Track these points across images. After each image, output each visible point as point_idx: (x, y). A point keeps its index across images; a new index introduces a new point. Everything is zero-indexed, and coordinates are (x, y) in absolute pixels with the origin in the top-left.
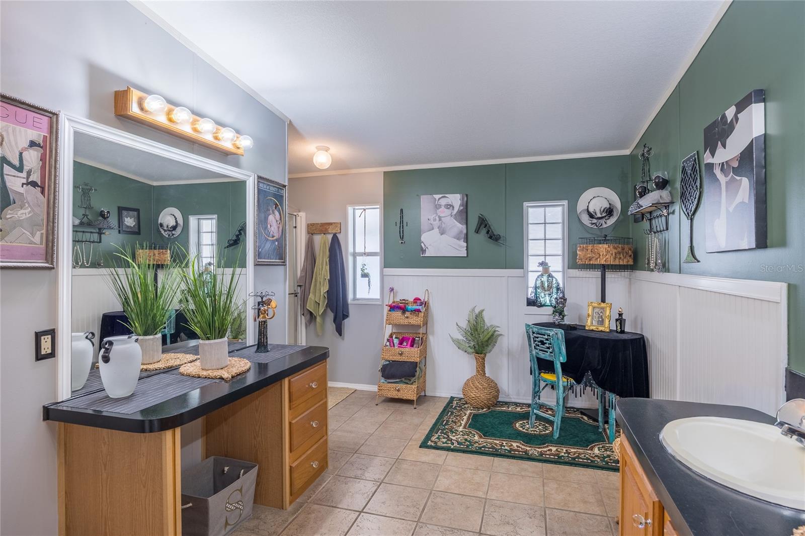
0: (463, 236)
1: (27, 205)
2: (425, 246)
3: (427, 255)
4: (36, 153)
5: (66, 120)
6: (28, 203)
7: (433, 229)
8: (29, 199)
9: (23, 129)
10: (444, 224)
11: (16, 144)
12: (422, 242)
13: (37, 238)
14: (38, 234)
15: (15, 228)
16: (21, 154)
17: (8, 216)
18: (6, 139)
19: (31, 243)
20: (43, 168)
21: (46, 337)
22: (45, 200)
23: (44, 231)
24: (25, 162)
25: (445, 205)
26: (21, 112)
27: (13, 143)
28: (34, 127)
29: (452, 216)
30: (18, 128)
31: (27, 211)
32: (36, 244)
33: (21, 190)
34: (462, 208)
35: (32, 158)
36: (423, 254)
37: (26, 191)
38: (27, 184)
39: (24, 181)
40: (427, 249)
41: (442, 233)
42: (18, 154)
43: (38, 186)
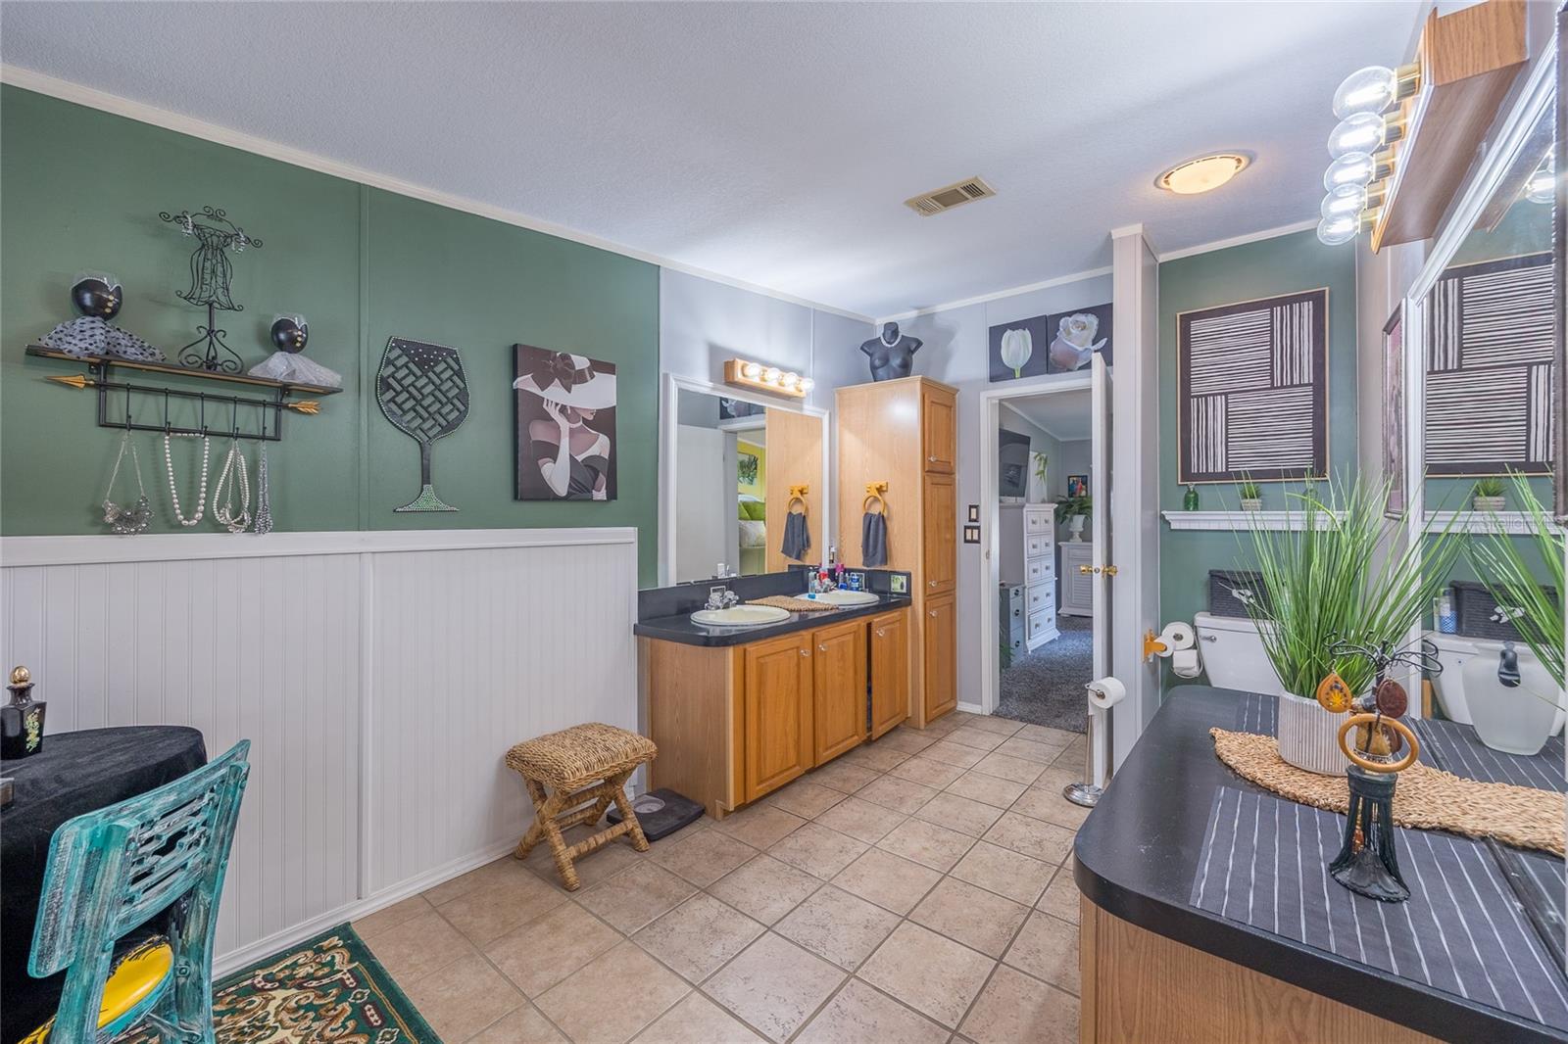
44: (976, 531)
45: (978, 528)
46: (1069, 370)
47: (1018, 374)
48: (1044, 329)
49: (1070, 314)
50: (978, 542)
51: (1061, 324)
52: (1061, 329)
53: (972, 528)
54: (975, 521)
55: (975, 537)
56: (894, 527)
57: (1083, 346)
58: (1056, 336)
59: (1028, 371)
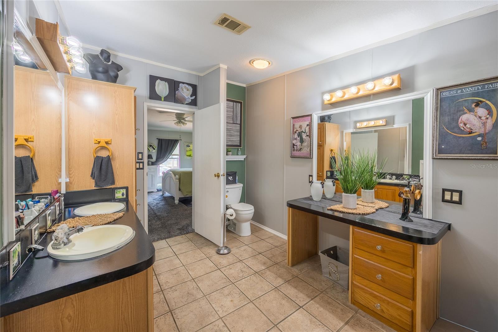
20: (310, 131)
35: (307, 129)
38: (306, 136)
42: (305, 129)
44: (141, 164)
45: (143, 163)
46: (183, 104)
47: (163, 99)
48: (174, 85)
49: (183, 83)
50: (143, 169)
51: (180, 86)
52: (180, 87)
53: (139, 163)
54: (142, 159)
55: (141, 167)
56: (116, 165)
57: (187, 96)
58: (178, 90)
59: (167, 99)
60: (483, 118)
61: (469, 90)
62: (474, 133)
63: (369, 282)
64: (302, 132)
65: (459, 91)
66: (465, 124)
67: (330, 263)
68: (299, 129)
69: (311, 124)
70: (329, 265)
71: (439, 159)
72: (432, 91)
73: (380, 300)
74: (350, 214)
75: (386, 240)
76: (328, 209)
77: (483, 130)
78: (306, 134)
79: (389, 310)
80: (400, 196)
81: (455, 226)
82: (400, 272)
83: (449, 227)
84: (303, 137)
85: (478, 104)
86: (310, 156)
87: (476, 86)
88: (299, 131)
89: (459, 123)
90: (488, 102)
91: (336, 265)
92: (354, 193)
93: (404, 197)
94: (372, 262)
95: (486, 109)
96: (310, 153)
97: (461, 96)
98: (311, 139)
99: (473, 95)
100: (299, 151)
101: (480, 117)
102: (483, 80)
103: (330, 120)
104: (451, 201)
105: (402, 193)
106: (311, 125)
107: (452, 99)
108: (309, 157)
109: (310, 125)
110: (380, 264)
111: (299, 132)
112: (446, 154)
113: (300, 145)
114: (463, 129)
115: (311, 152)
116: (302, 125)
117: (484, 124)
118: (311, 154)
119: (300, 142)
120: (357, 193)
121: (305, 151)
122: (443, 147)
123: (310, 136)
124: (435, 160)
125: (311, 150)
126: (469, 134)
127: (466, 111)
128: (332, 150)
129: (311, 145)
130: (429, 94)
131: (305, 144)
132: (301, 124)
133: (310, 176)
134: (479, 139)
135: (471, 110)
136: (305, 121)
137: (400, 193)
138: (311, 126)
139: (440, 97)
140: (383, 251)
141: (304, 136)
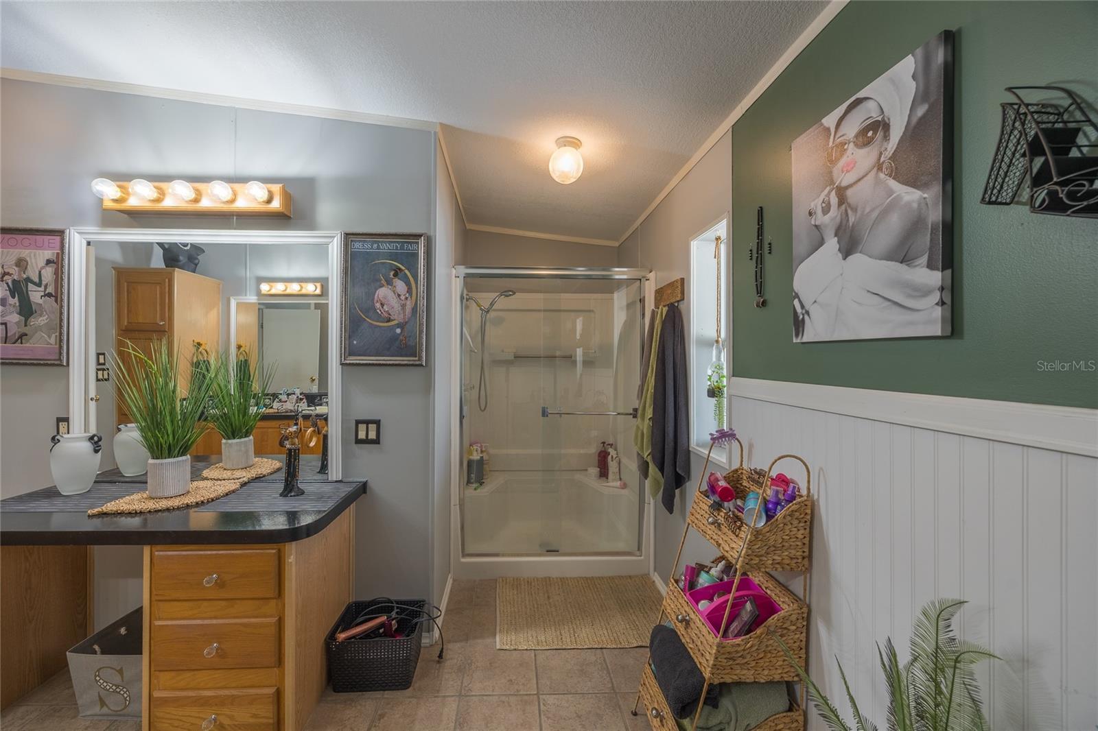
0: (925, 240)
1: (45, 313)
2: (803, 307)
3: (809, 336)
4: (51, 268)
5: (76, 233)
6: (46, 311)
7: (821, 243)
8: (46, 307)
9: (41, 251)
10: (855, 210)
11: (37, 264)
12: (797, 296)
13: (52, 340)
14: (54, 336)
15: (36, 332)
16: (40, 272)
17: (32, 324)
18: (29, 263)
19: (48, 343)
20: (56, 281)
21: (63, 423)
22: (58, 307)
23: (58, 334)
24: (43, 278)
25: (856, 136)
26: (40, 238)
27: (34, 265)
28: (50, 248)
29: (880, 169)
30: (37, 252)
31: (45, 318)
32: (51, 344)
33: (40, 301)
34: (921, 111)
35: (48, 274)
36: (797, 335)
37: (44, 302)
38: (45, 296)
39: (43, 294)
40: (806, 317)
41: (849, 247)
42: (38, 273)
43: (53, 296)
60: (403, 297)
61: (386, 247)
62: (393, 320)
63: (192, 673)
64: (28, 280)
65: (375, 246)
66: (382, 305)
67: (98, 671)
68: (14, 271)
69: (63, 260)
70: (96, 676)
71: (350, 364)
72: (339, 235)
73: (216, 705)
74: (160, 513)
75: (227, 555)
76: (89, 516)
77: (402, 316)
78: (42, 289)
79: (233, 716)
80: (281, 444)
81: (373, 485)
82: (257, 617)
83: (363, 488)
84: (31, 298)
85: (397, 272)
86: (60, 359)
87: (395, 242)
88: (16, 278)
89: (375, 302)
90: (407, 271)
91: (118, 669)
92: (183, 453)
93: (288, 446)
94: (199, 622)
95: (405, 283)
96: (58, 351)
97: (378, 255)
98: (61, 307)
99: (390, 256)
100: (14, 343)
101: (399, 295)
102: (401, 235)
103: (196, 265)
104: (367, 441)
105: (287, 438)
106: (62, 264)
107: (368, 257)
108: (56, 362)
109: (58, 264)
110: (216, 618)
111: (14, 281)
112: (359, 356)
113: (18, 323)
114: (380, 313)
115: (61, 347)
116: (28, 259)
117: (403, 306)
118: (60, 354)
119: (20, 314)
120: (189, 451)
121: (40, 343)
122: (355, 342)
123: (58, 294)
124: (345, 367)
125: (61, 341)
126: (387, 322)
127: (383, 282)
128: (199, 344)
129: (61, 327)
130: (336, 239)
131: (40, 321)
132: (23, 255)
133: (59, 420)
134: (398, 331)
135: (389, 282)
136: (40, 248)
137: (282, 438)
138: (62, 266)
139: (351, 251)
140: (220, 584)
141: (36, 295)
